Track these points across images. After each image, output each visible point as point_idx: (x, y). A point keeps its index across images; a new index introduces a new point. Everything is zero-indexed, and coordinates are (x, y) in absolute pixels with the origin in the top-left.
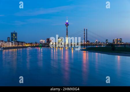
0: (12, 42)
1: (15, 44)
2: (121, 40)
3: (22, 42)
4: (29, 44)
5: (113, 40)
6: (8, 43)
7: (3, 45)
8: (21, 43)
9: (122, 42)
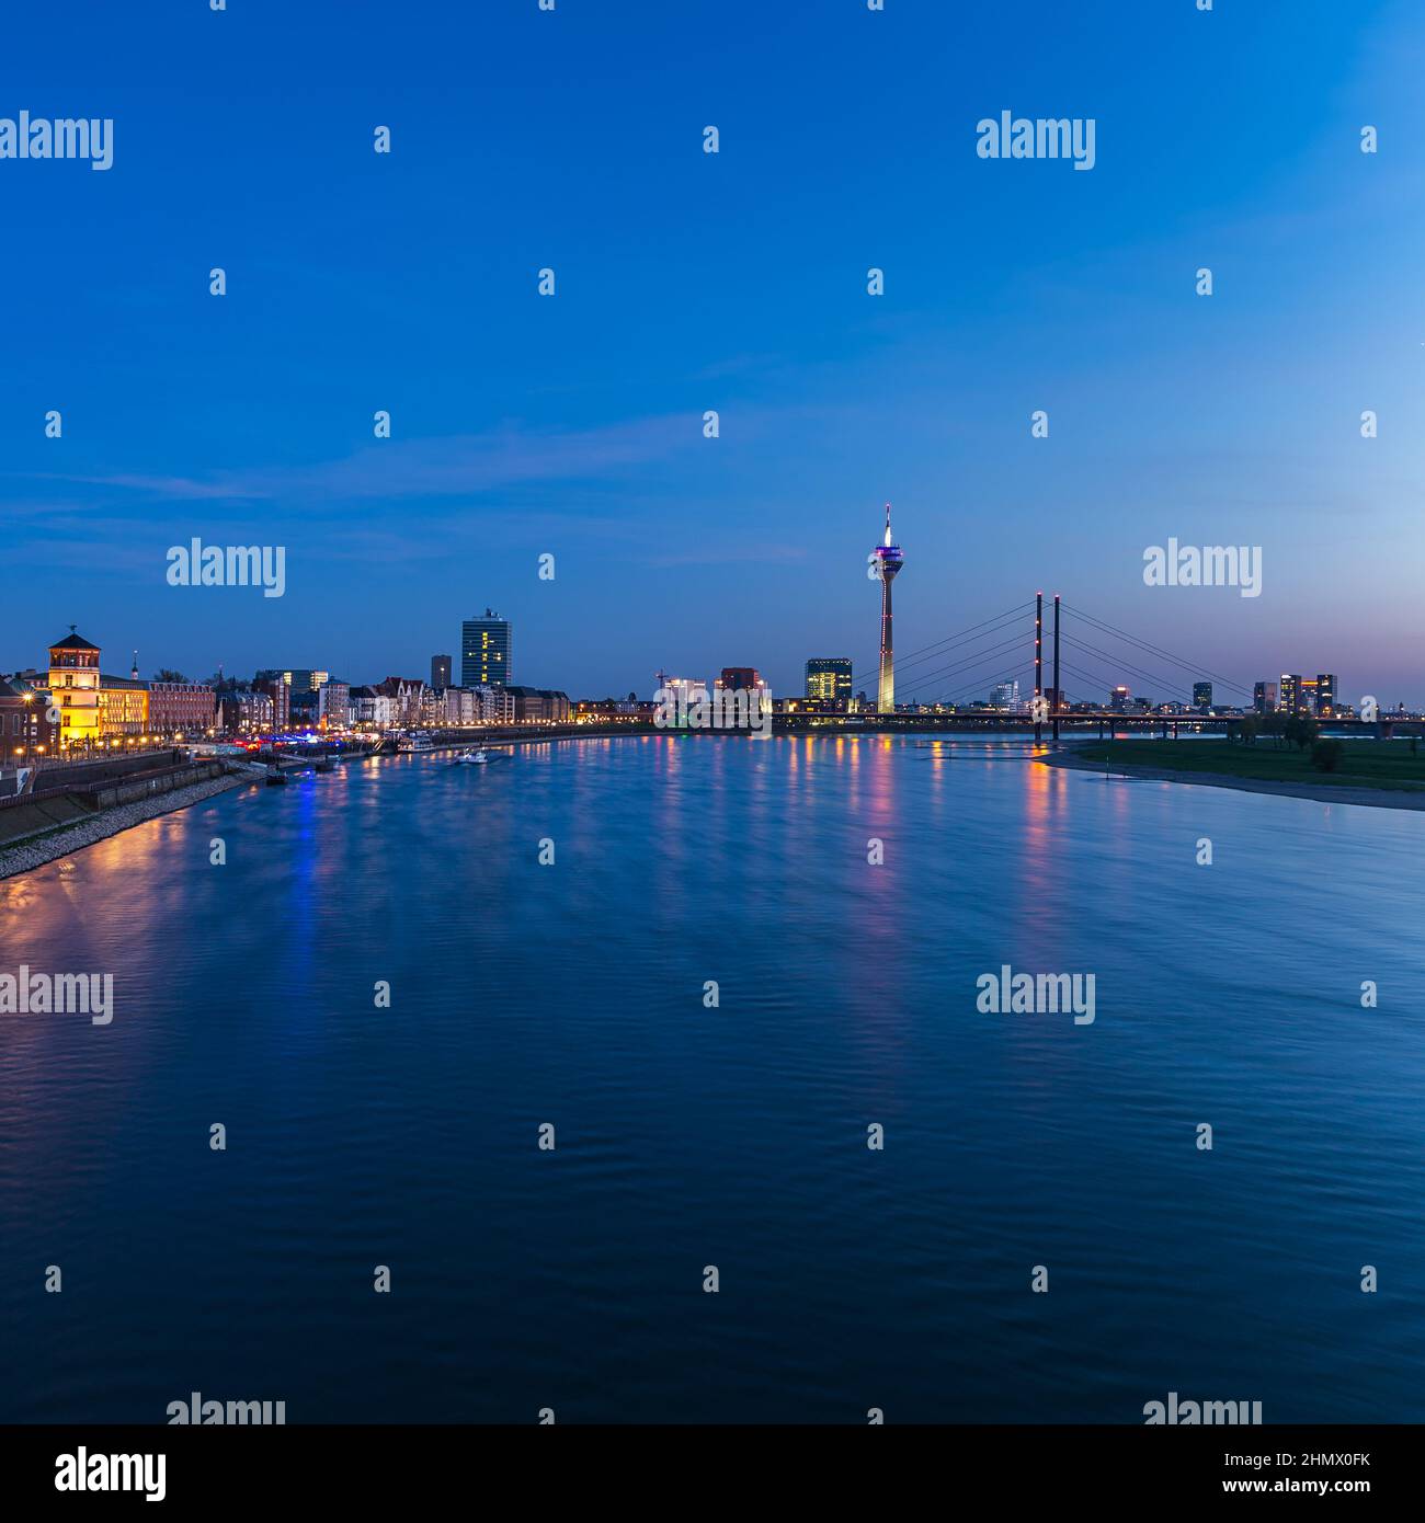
0: (480, 695)
1: (499, 707)
2: (1329, 689)
3: (546, 695)
4: (589, 707)
5: (1260, 688)
6: (454, 701)
7: (416, 715)
8: (539, 700)
9: (1339, 708)
